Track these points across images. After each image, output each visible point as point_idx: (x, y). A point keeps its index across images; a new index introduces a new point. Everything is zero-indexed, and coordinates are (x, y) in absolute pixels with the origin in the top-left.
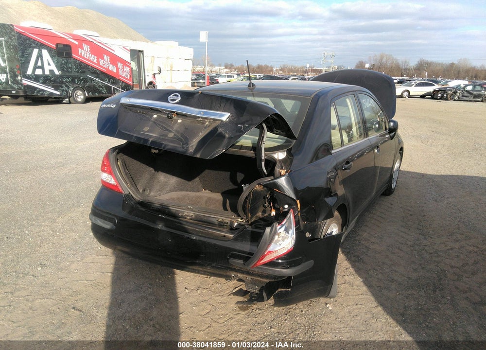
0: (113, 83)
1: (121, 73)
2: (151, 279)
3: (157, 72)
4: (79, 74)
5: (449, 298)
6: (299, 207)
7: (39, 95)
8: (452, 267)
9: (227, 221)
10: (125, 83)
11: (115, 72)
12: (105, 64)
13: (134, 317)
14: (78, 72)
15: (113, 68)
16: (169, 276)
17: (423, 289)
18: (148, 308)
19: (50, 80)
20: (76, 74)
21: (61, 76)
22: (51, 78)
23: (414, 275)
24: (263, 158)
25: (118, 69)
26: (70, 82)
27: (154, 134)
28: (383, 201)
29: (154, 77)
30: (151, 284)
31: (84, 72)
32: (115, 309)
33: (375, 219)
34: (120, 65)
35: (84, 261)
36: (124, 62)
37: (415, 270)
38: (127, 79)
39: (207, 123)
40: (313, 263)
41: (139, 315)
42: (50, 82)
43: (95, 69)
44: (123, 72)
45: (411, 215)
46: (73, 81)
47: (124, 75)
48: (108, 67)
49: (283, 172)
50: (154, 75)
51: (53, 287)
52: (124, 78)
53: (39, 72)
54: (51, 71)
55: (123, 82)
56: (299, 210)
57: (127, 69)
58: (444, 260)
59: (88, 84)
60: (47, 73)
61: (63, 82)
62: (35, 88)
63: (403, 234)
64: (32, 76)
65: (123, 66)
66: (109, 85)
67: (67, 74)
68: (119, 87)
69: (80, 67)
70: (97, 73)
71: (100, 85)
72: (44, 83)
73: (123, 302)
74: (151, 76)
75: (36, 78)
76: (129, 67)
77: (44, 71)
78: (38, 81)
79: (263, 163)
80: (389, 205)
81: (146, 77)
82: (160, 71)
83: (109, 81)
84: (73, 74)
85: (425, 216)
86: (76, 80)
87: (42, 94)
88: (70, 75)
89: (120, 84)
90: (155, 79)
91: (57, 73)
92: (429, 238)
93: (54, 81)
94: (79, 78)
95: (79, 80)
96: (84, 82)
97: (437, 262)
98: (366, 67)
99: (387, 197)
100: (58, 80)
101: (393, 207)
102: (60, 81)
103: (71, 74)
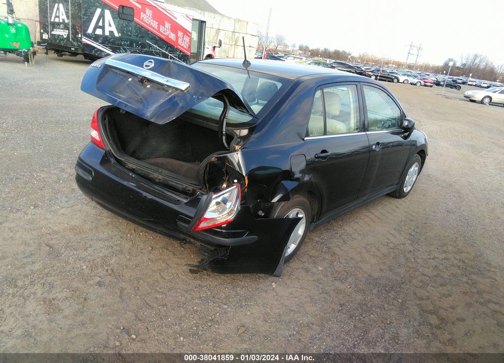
0: (171, 52)
1: (180, 42)
2: (124, 233)
3: (217, 45)
4: (138, 39)
5: (400, 301)
6: (247, 183)
7: (96, 54)
8: (423, 275)
9: (190, 189)
10: (183, 53)
11: (175, 40)
12: (165, 31)
13: (94, 260)
14: (137, 36)
15: (172, 36)
16: (141, 234)
17: (378, 288)
18: (109, 255)
19: (109, 41)
20: (135, 38)
21: (120, 39)
22: (110, 39)
23: (376, 274)
24: (224, 133)
25: (177, 38)
26: (128, 46)
27: (124, 95)
28: (390, 202)
29: (214, 50)
30: (121, 237)
31: (143, 37)
32: (81, 251)
33: (370, 218)
34: (180, 34)
35: (73, 208)
36: (185, 32)
37: (381, 270)
38: (185, 49)
39: (170, 91)
40: (257, 239)
41: (99, 260)
42: (109, 43)
43: (154, 36)
44: (182, 41)
45: (411, 220)
46: (131, 45)
47: (183, 44)
48: (168, 34)
49: (237, 147)
50: (214, 48)
51: (37, 224)
52: (182, 47)
53: (99, 32)
54: (111, 32)
55: (181, 52)
56: (246, 186)
57: (187, 39)
58: (418, 267)
59: (145, 49)
60: (107, 33)
61: (121, 45)
62: (94, 48)
63: (391, 236)
64: (92, 36)
65: (183, 35)
66: (167, 53)
67: (126, 37)
68: (176, 57)
69: (140, 32)
70: (156, 40)
71: (157, 52)
72: (103, 43)
73: (91, 246)
74: (211, 48)
75: (96, 38)
76: (189, 36)
77: (104, 31)
78: (97, 41)
79: (224, 138)
80: (394, 208)
81: (206, 49)
82: (220, 45)
83: (167, 49)
84: (132, 38)
85: (426, 223)
86: (134, 44)
87: (99, 54)
88: (129, 39)
89: (178, 53)
90: (214, 53)
91: (117, 34)
92: (416, 244)
93: (113, 43)
94: (138, 43)
95: (138, 45)
96: (142, 47)
97: (409, 268)
98: (449, 65)
99: (397, 199)
100: (117, 42)
101: (397, 210)
102: (118, 43)
103: (129, 37)
